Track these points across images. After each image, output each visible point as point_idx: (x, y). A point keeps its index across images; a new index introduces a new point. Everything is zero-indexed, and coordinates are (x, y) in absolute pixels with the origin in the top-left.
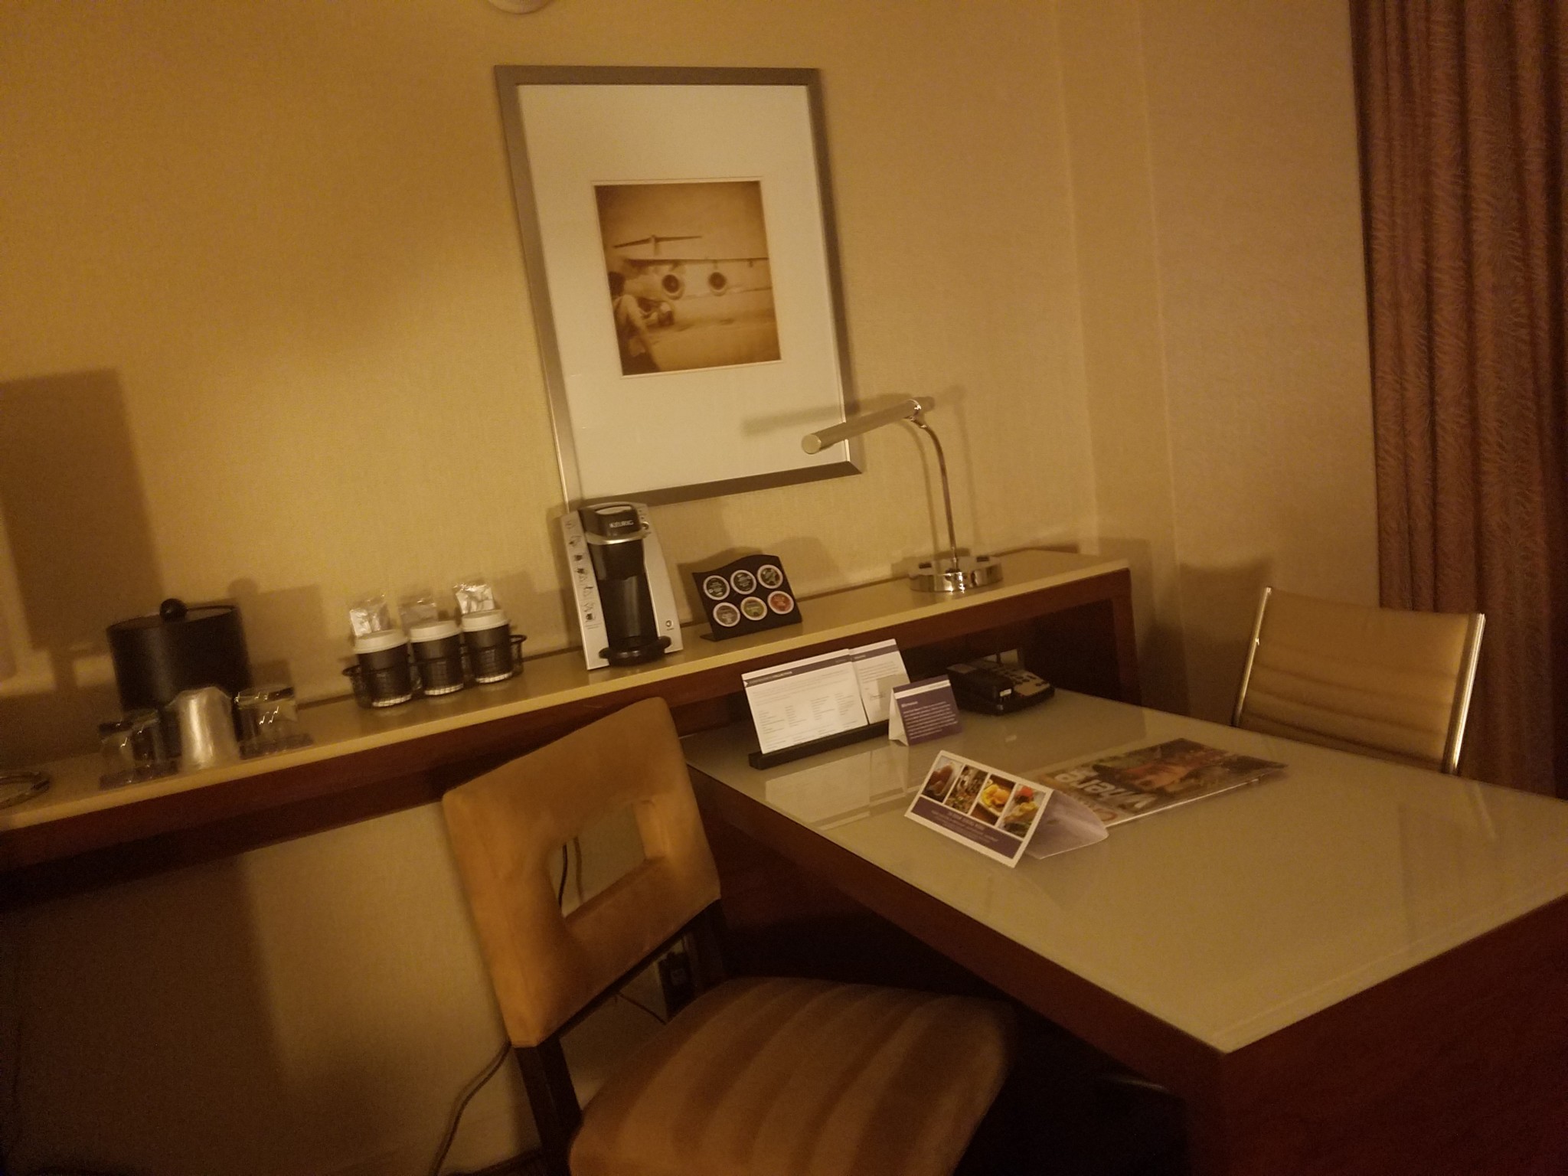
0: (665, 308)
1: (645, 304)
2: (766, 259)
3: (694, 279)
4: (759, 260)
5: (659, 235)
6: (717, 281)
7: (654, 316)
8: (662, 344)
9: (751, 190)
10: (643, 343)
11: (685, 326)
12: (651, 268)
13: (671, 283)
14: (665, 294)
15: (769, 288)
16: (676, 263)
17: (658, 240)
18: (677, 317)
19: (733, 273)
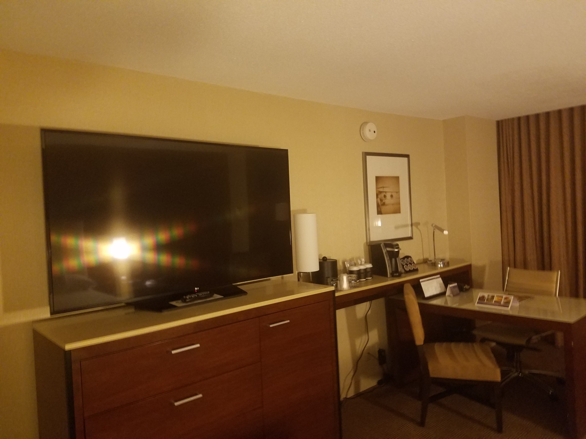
0: (384, 201)
1: (381, 200)
2: (399, 192)
3: (388, 195)
4: (398, 192)
5: (384, 186)
6: (392, 196)
7: (382, 203)
8: (383, 208)
9: (397, 178)
10: (381, 209)
11: (387, 205)
12: (382, 193)
13: (385, 196)
14: (383, 198)
15: (400, 198)
16: (386, 192)
17: (384, 187)
18: (385, 203)
19: (394, 195)
